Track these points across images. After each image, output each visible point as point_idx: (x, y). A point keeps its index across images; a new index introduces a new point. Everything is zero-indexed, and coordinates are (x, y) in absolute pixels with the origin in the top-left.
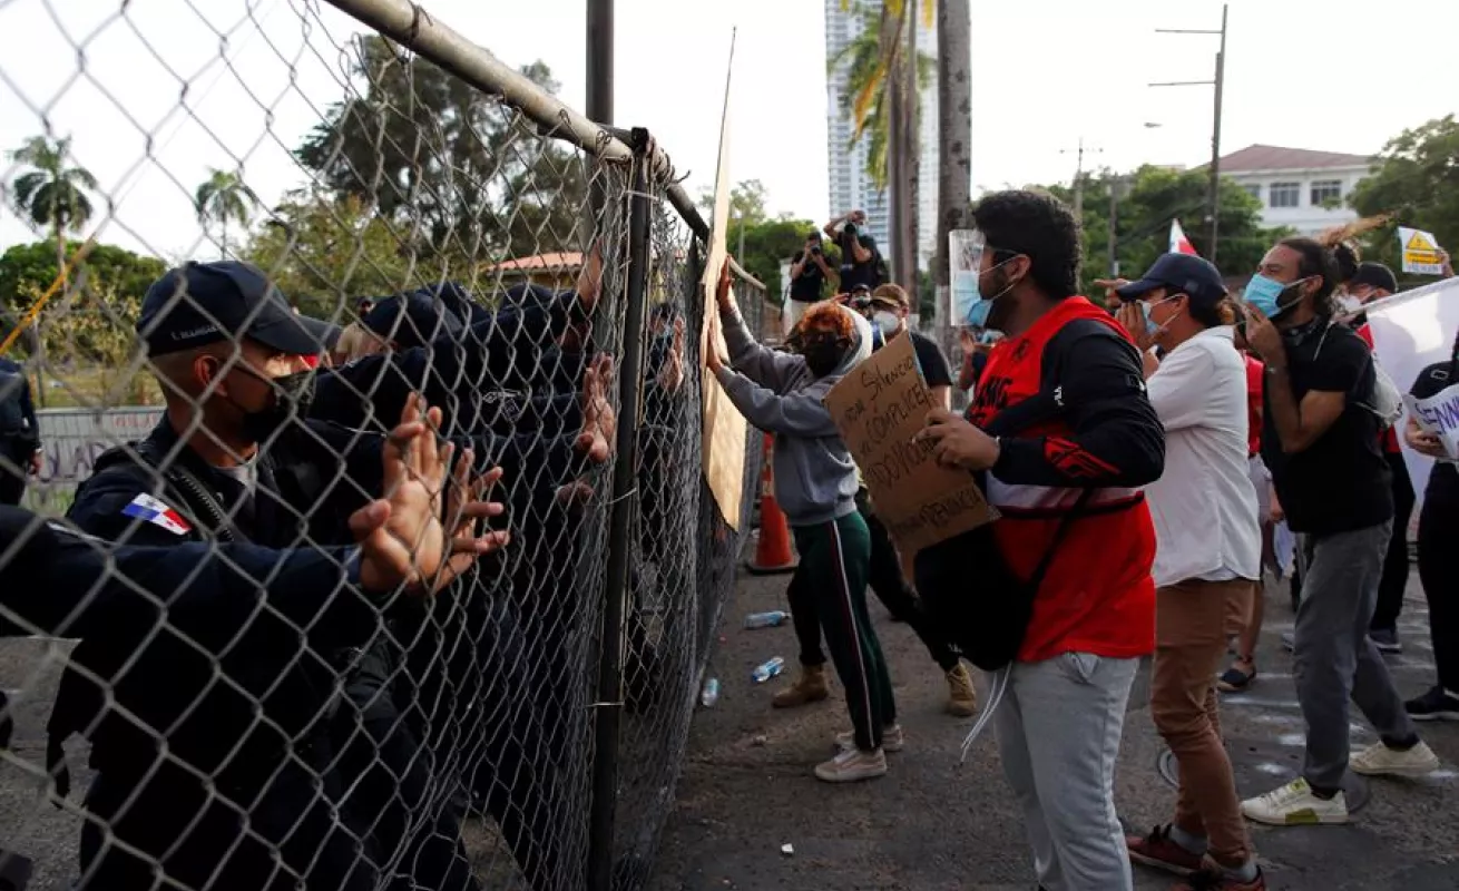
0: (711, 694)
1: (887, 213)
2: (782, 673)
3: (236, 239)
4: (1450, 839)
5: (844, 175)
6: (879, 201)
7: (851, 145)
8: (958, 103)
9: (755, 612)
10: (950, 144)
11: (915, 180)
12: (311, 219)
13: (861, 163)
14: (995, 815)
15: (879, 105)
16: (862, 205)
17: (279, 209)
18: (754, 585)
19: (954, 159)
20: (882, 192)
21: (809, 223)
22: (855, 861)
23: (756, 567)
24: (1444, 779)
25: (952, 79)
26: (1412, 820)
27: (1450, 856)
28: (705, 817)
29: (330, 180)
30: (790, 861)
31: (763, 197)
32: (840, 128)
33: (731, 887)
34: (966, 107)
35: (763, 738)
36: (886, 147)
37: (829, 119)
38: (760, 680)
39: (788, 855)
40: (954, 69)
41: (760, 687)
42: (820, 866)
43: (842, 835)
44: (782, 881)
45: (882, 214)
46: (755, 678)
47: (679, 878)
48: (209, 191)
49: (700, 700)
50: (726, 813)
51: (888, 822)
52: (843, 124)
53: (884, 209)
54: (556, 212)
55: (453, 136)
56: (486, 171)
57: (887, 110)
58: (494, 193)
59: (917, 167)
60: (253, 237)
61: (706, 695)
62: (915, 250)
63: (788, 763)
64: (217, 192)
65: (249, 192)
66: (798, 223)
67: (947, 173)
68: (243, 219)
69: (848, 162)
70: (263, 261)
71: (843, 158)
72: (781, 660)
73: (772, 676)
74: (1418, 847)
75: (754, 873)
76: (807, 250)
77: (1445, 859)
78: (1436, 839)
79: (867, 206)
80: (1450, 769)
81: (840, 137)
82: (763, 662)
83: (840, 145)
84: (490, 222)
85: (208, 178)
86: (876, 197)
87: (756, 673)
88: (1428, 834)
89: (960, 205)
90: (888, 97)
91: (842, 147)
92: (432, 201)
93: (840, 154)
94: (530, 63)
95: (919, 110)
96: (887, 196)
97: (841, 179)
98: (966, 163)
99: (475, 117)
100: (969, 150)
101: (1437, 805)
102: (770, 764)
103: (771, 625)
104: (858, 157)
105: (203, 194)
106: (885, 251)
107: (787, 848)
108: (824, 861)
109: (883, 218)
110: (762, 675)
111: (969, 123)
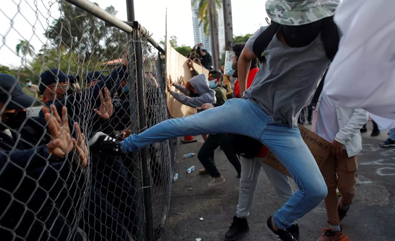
0: (176, 178)
1: (210, 43)
2: (194, 170)
3: (29, 60)
4: (372, 199)
5: (198, 33)
6: (208, 40)
7: (200, 25)
8: (228, 13)
9: (185, 154)
10: (227, 24)
11: (217, 34)
12: (51, 53)
13: (202, 30)
14: (256, 204)
15: (206, 14)
16: (203, 41)
17: (41, 50)
18: (184, 146)
19: (228, 27)
20: (208, 38)
21: (189, 47)
22: (220, 220)
23: (184, 141)
24: (368, 184)
25: (226, 6)
26: (362, 195)
27: (372, 204)
28: (178, 212)
29: (55, 41)
30: (203, 223)
31: (177, 40)
32: (196, 21)
33: (187, 231)
34: (230, 13)
35: (191, 189)
36: (209, 25)
37: (193, 18)
38: (189, 172)
39: (202, 221)
40: (227, 3)
41: (189, 174)
42: (211, 223)
43: (216, 214)
44: (201, 228)
45: (208, 43)
46: (187, 172)
47: (173, 230)
48: (19, 46)
49: (173, 179)
50: (183, 210)
51: (227, 209)
52: (196, 20)
53: (209, 42)
54: (120, 47)
55: (89, 27)
56: (100, 37)
57: (208, 15)
58: (102, 43)
59: (217, 30)
60: (34, 59)
61: (175, 178)
62: (218, 53)
63: (199, 195)
64: (22, 47)
65: (32, 46)
66: (186, 47)
67: (226, 32)
68: (30, 54)
69: (198, 30)
70: (38, 65)
71: (197, 29)
72: (194, 167)
73: (192, 171)
74: (364, 202)
75: (193, 226)
76: (191, 54)
77: (371, 205)
78: (368, 200)
79: (204, 41)
80: (370, 181)
81: (196, 23)
82: (189, 167)
83: (196, 25)
84: (101, 51)
85: (19, 42)
86: (207, 39)
87: (187, 171)
88: (367, 198)
89: (230, 40)
90: (208, 11)
91: (196, 26)
92: (84, 46)
93: (196, 28)
94: (109, 6)
95: (217, 15)
96: (210, 38)
97: (197, 34)
98: (231, 29)
99: (95, 22)
100: (232, 25)
101: (368, 191)
102: (194, 196)
103: (190, 157)
104: (201, 29)
105: (18, 48)
106: (210, 53)
107: (202, 219)
108: (212, 221)
109: (209, 44)
110: (189, 171)
111: (231, 17)
